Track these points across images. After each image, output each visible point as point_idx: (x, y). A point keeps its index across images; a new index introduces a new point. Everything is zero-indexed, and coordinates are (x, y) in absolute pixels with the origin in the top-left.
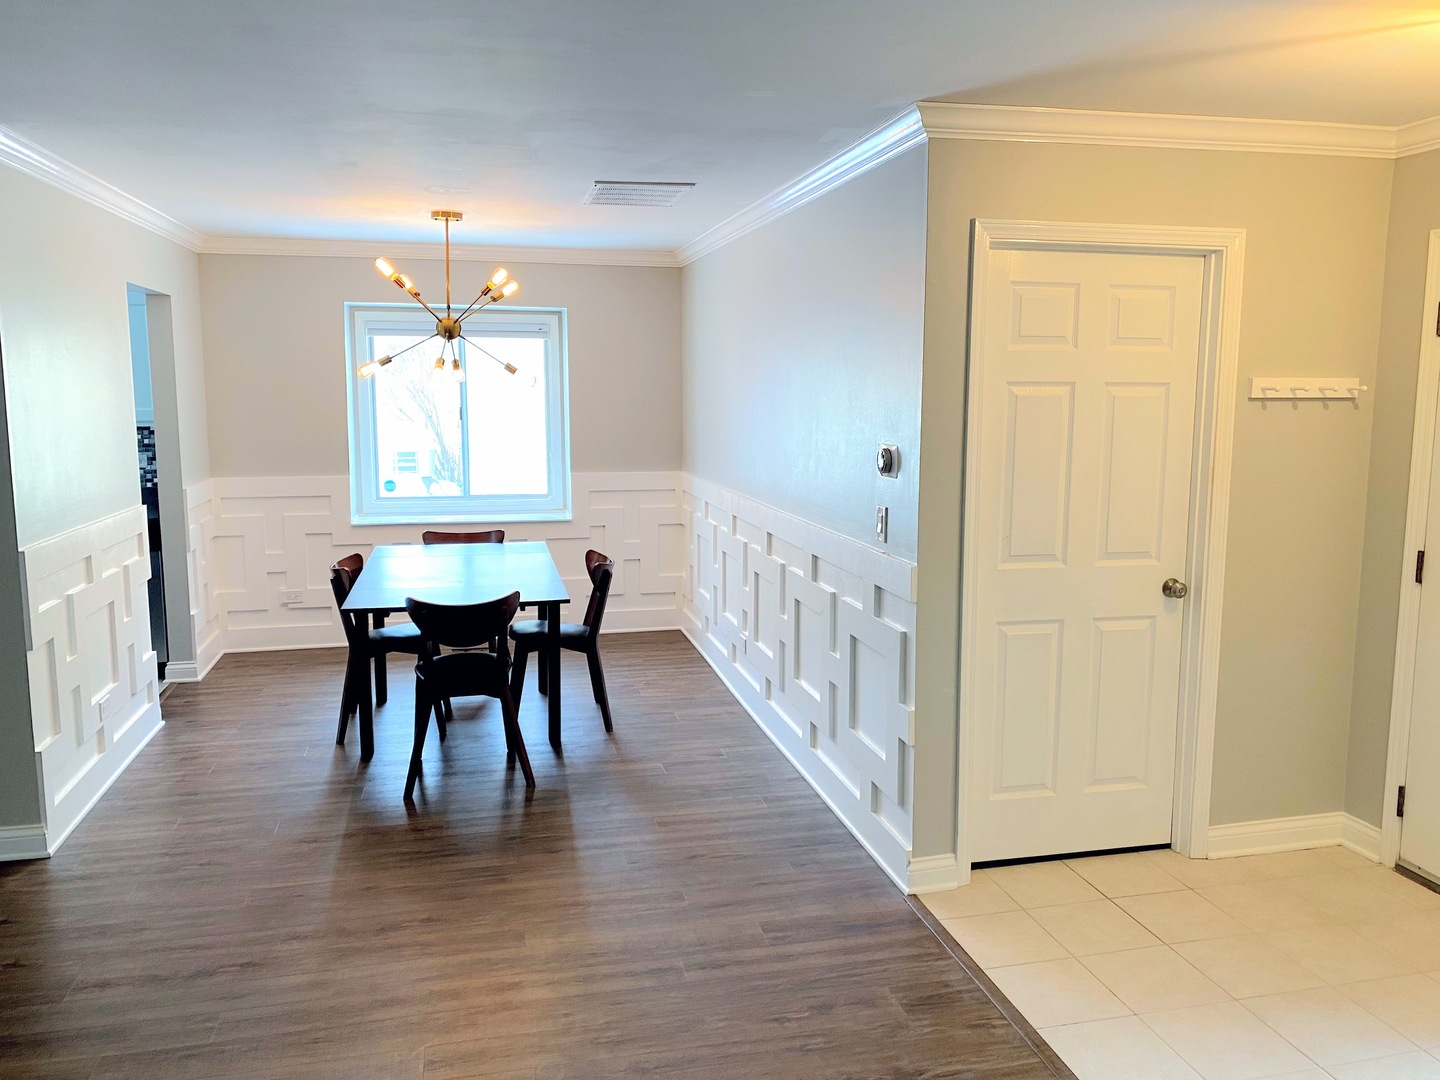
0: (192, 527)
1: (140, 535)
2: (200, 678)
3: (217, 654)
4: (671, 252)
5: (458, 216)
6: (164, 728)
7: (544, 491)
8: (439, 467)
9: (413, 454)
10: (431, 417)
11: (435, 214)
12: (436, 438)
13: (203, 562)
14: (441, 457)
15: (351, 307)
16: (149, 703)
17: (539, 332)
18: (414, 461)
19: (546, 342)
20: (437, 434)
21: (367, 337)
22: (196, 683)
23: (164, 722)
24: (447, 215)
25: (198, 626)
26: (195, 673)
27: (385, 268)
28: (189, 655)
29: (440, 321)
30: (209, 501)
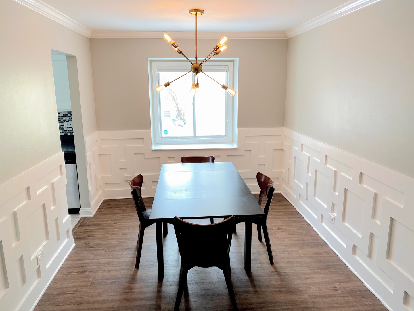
0: (88, 154)
1: (61, 166)
2: (93, 214)
3: (101, 200)
4: (284, 32)
5: (201, 11)
6: (75, 246)
7: (224, 134)
8: (177, 115)
9: (169, 111)
10: (174, 99)
11: (191, 11)
12: (176, 106)
14: (177, 112)
15: (150, 60)
16: (67, 238)
17: (225, 69)
18: (169, 114)
19: (227, 74)
20: (176, 104)
21: (157, 72)
22: (91, 217)
23: (75, 244)
24: (196, 11)
26: (91, 213)
27: (168, 38)
28: (88, 206)
29: (193, 64)
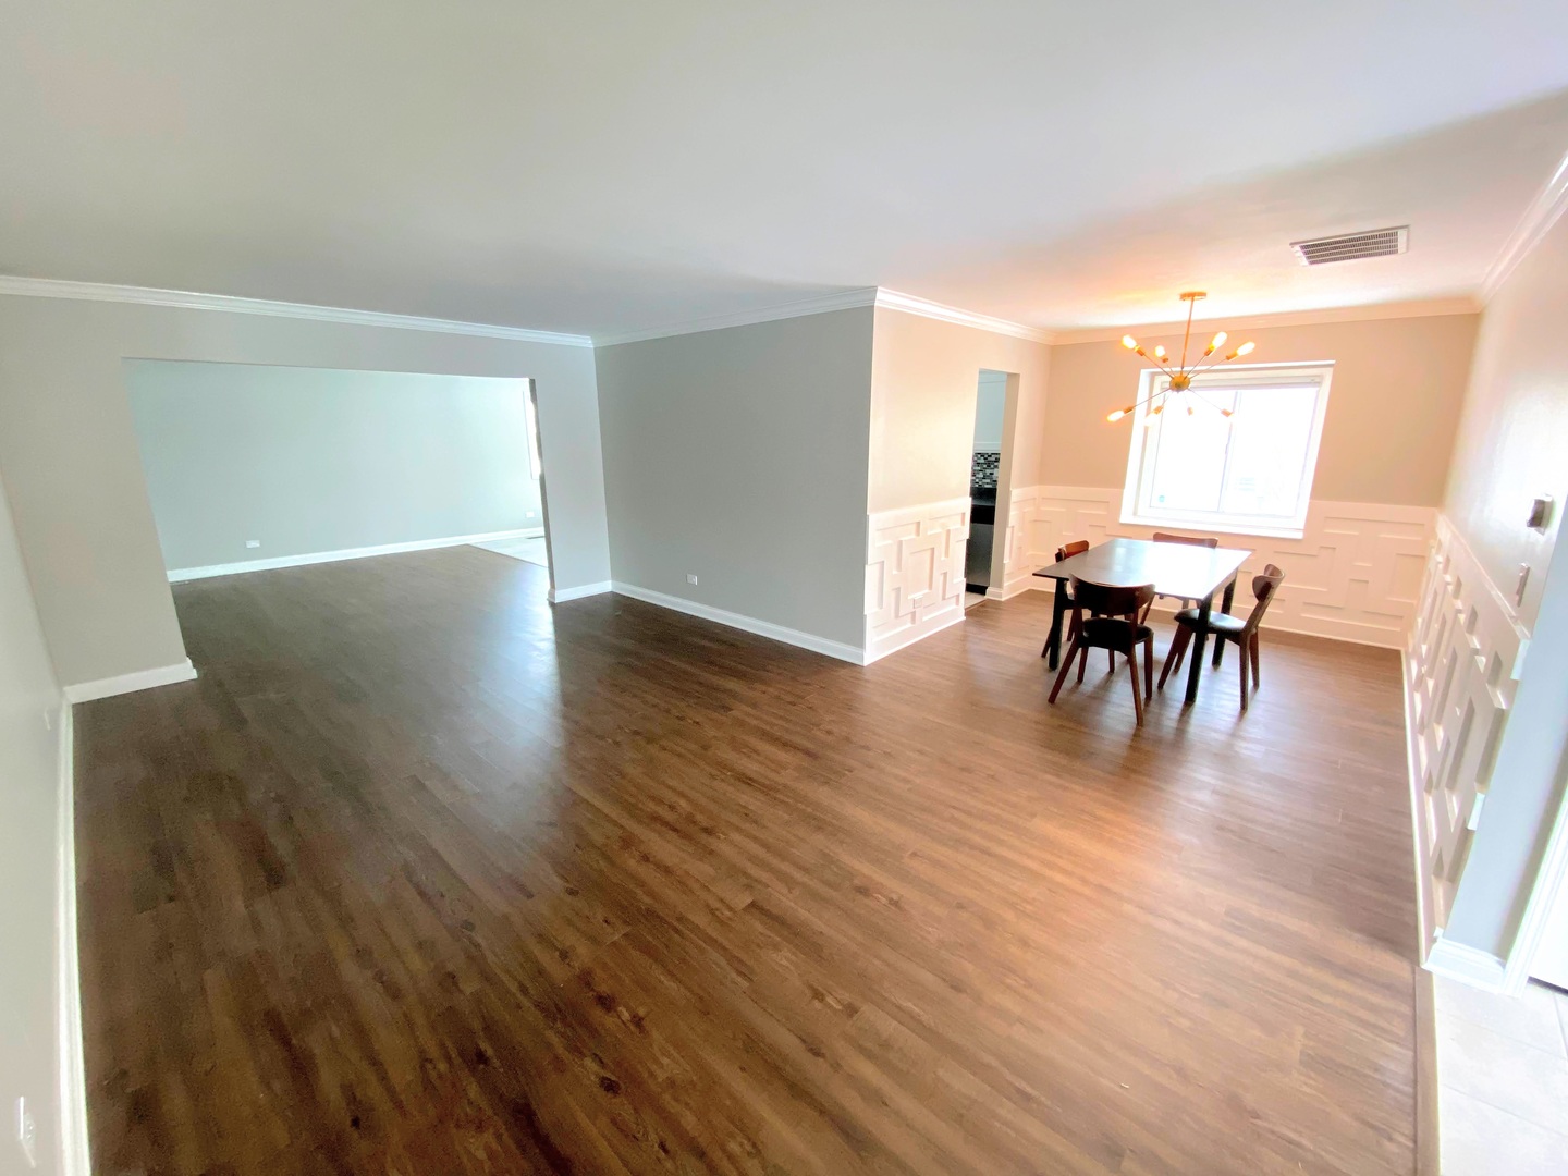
1: (964, 514)
2: (1003, 599)
5: (1201, 295)
6: (965, 621)
11: (1184, 296)
13: (1020, 534)
22: (1000, 602)
23: (966, 618)
24: (1191, 296)
25: (1007, 570)
26: (1000, 596)
30: (1035, 498)
